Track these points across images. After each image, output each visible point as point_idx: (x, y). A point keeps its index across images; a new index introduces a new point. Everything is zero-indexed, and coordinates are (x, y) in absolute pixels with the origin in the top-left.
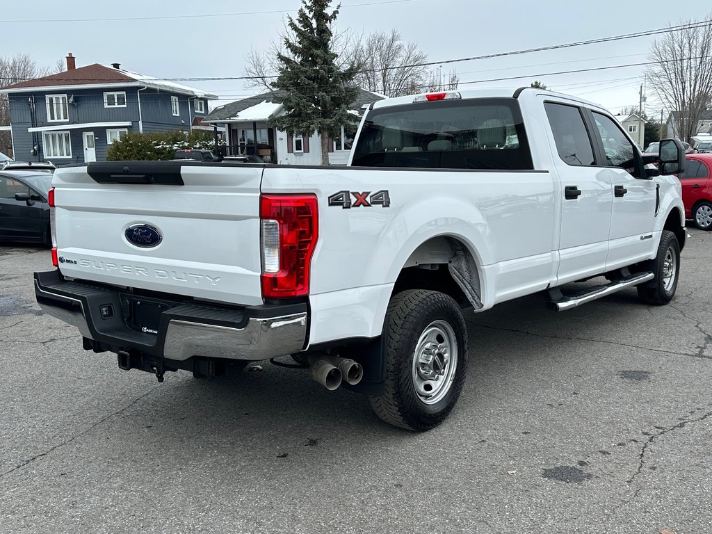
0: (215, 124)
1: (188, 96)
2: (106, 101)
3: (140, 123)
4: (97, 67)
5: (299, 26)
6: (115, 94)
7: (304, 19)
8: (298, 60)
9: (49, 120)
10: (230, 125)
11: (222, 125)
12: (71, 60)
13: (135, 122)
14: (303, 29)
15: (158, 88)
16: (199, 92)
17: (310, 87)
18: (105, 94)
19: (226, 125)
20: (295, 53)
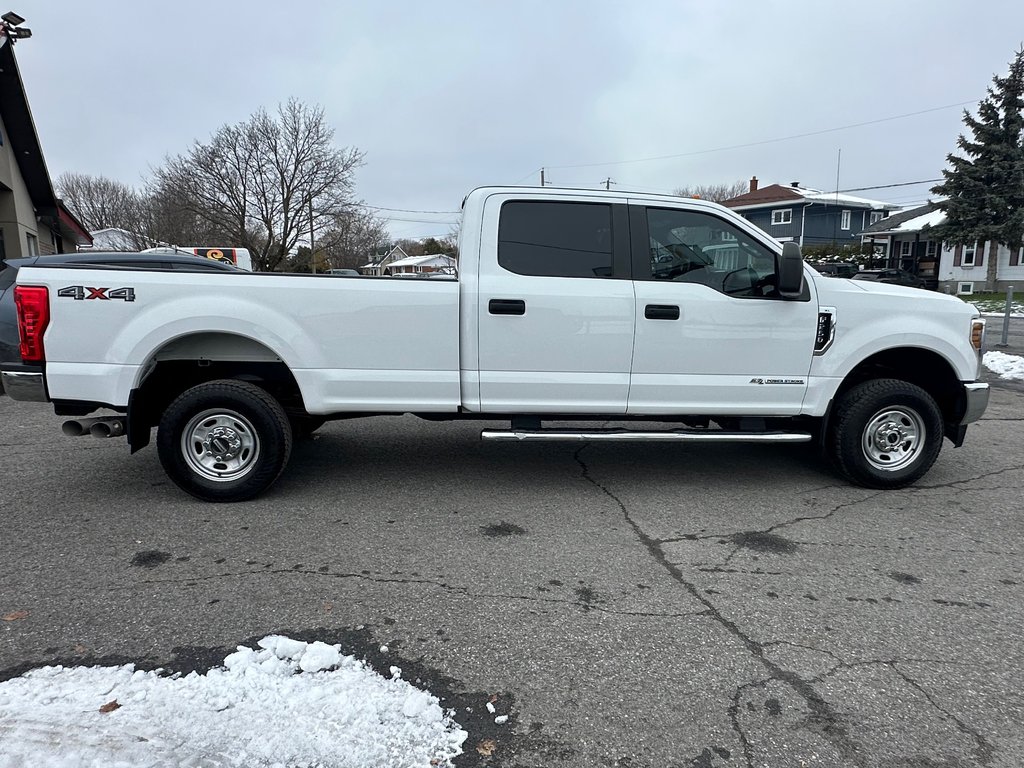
0: (873, 236)
1: (864, 209)
2: (773, 217)
3: (801, 238)
4: (776, 187)
5: (979, 119)
6: (783, 211)
7: (988, 111)
8: (970, 158)
9: (724, 239)
10: (894, 236)
11: (885, 236)
12: (754, 182)
13: (797, 239)
14: (984, 123)
15: (826, 203)
16: (876, 204)
17: (977, 188)
18: (774, 212)
19: (890, 237)
20: (969, 152)
